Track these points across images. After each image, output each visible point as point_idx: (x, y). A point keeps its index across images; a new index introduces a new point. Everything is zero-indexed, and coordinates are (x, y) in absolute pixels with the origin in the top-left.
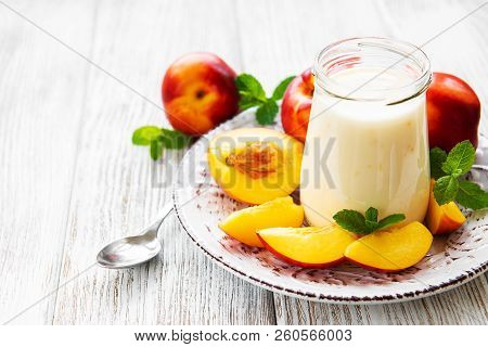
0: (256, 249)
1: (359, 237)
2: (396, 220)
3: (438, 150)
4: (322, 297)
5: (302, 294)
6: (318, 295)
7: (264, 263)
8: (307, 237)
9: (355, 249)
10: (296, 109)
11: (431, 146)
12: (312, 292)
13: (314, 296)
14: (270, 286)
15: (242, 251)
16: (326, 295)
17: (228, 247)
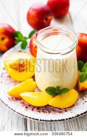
0: (20, 99)
1: (54, 97)
2: (66, 90)
4: (41, 120)
5: (34, 119)
7: (23, 105)
8: (37, 96)
9: (52, 101)
10: (34, 46)
12: (37, 118)
13: (38, 120)
14: (24, 116)
15: (15, 100)
16: (42, 119)
17: (10, 98)
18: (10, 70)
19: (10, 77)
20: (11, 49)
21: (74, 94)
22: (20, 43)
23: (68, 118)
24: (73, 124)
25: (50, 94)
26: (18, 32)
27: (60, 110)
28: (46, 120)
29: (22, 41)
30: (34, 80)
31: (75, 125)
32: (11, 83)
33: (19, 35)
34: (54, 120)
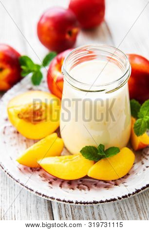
0: (38, 168)
1: (95, 162)
2: (114, 150)
3: (134, 101)
4: (77, 203)
5: (66, 202)
6: (75, 202)
7: (43, 179)
8: (66, 164)
9: (93, 170)
10: (55, 80)
11: (131, 98)
12: (71, 200)
13: (72, 202)
15: (31, 171)
16: (79, 202)
17: (22, 169)
18: (18, 121)
19: (18, 133)
20: (16, 87)
21: (127, 155)
22: (30, 75)
23: (121, 197)
24: (129, 205)
25: (89, 158)
26: (26, 58)
27: (106, 184)
28: (86, 201)
29: (33, 71)
30: (59, 136)
31: (132, 206)
32: (21, 144)
33: (28, 63)
34: (99, 200)
